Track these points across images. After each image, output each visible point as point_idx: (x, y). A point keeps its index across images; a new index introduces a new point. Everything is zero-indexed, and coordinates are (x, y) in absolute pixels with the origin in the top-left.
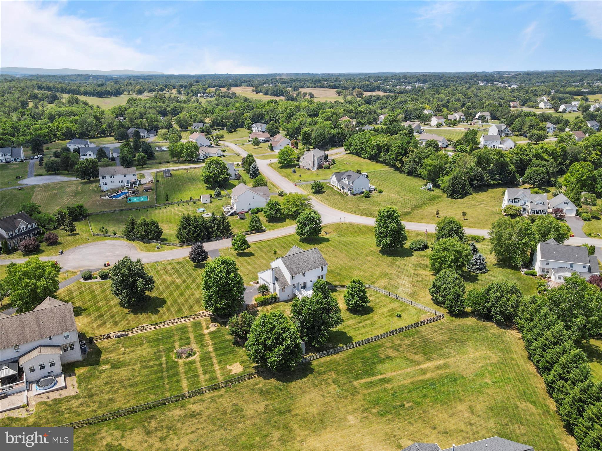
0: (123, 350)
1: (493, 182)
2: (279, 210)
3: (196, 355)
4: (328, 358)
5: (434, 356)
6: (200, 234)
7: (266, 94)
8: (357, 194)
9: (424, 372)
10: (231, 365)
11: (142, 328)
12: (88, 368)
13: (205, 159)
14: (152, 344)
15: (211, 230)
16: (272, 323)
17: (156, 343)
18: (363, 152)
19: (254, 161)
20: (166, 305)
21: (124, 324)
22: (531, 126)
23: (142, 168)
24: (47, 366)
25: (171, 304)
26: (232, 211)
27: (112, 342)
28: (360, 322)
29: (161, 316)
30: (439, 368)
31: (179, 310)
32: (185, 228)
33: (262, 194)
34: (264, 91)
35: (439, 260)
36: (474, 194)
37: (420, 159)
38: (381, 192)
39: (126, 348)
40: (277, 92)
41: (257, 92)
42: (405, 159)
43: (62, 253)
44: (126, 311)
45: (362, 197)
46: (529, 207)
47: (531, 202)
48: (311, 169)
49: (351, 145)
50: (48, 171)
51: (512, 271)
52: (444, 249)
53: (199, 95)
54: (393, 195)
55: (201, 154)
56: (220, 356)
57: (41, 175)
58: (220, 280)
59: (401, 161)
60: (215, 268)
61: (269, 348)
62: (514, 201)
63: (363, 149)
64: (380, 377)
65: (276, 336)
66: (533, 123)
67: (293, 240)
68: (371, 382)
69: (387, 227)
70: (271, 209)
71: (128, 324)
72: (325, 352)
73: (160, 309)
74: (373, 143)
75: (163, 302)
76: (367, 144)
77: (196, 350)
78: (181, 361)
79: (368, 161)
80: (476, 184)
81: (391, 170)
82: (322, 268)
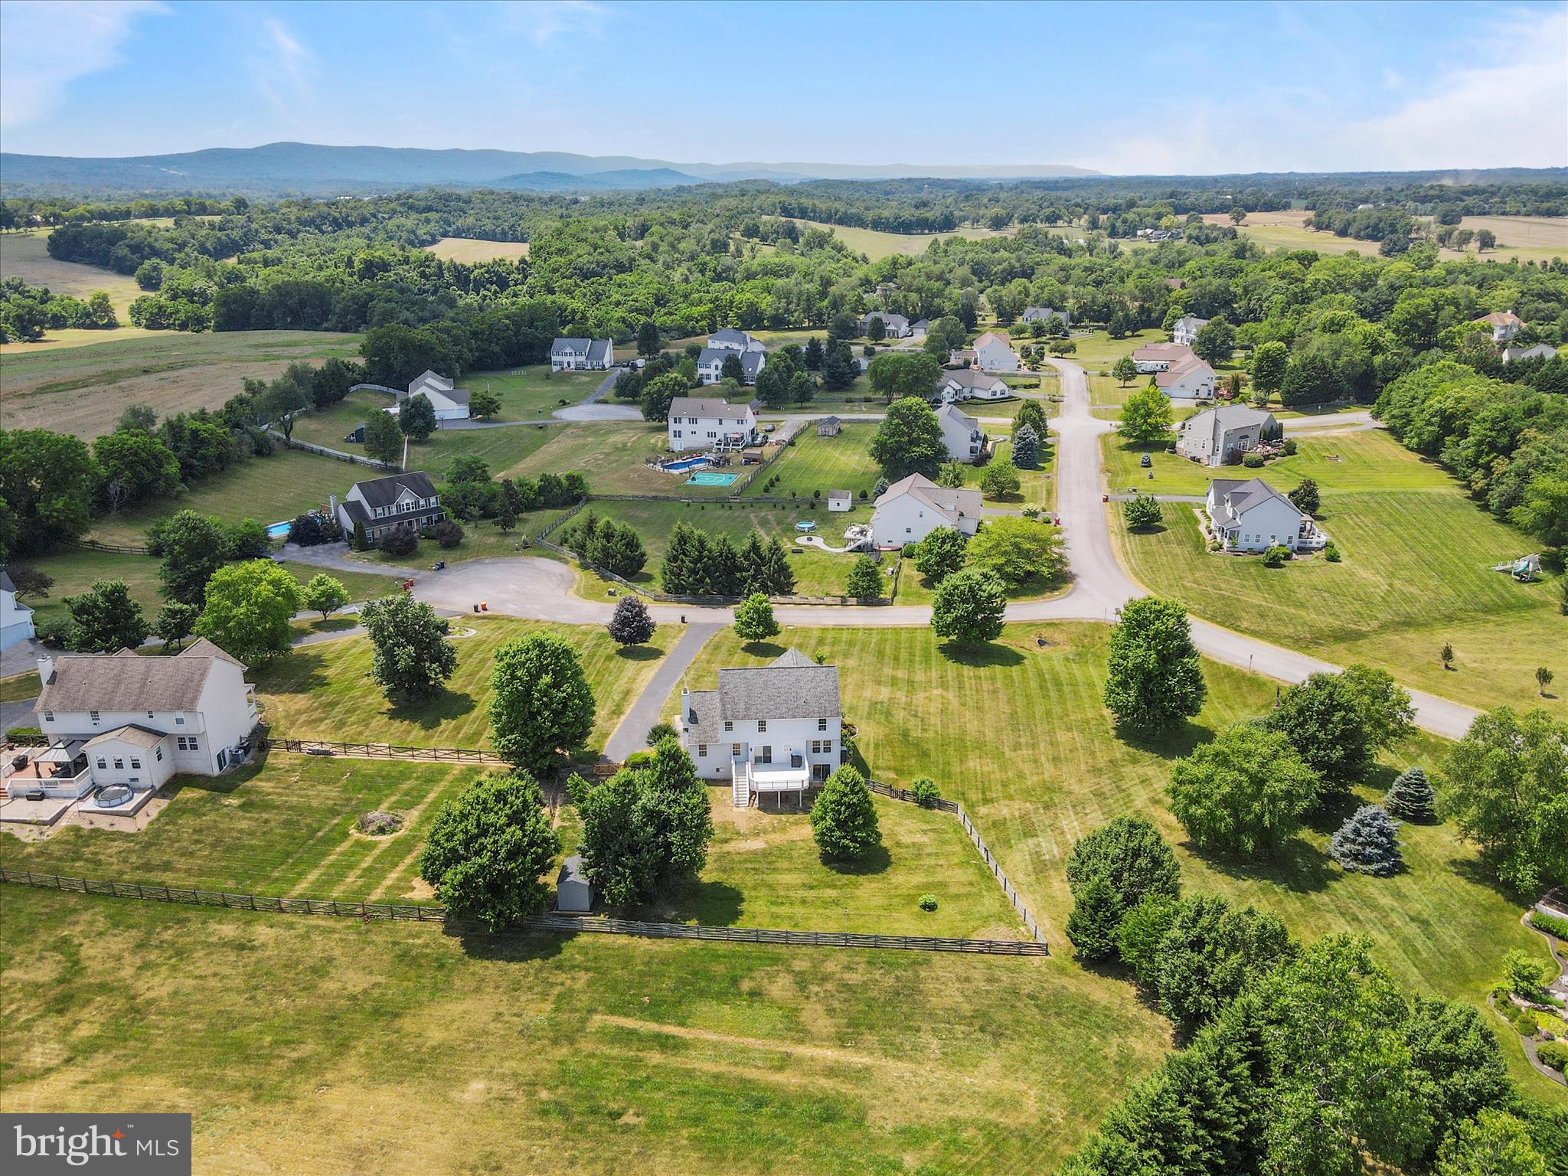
0: (294, 780)
3: (393, 835)
4: (623, 940)
5: (870, 1038)
7: (1342, 233)
8: (1249, 552)
9: (784, 1064)
11: (366, 749)
12: (204, 792)
13: (957, 401)
14: (351, 786)
17: (359, 786)
23: (801, 408)
24: (127, 763)
26: (862, 540)
27: (296, 758)
28: (811, 888)
29: (429, 737)
30: (831, 1072)
34: (1337, 225)
38: (1333, 558)
39: (302, 778)
40: (1376, 227)
41: (1319, 227)
42: (1500, 465)
43: (442, 566)
44: (387, 707)
45: (1257, 563)
48: (1205, 461)
49: (1388, 403)
50: (618, 395)
53: (1139, 233)
54: (1366, 574)
57: (605, 402)
59: (1488, 470)
63: (1410, 419)
64: (670, 1030)
67: (926, 642)
68: (632, 1032)
72: (630, 923)
73: (444, 722)
76: (1424, 405)
77: (407, 824)
78: (354, 837)
79: (1416, 457)
81: (1461, 495)
82: (822, 721)
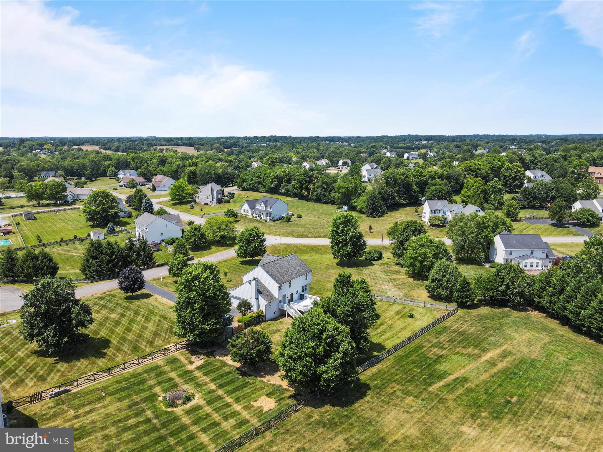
0: (71, 412)
1: (402, 202)
2: (203, 235)
3: (196, 398)
4: (374, 370)
5: (486, 346)
6: (117, 264)
8: (275, 220)
9: (492, 363)
10: (256, 401)
11: (92, 378)
13: (74, 201)
14: (118, 396)
15: (128, 259)
16: (318, 324)
17: (124, 394)
18: (260, 186)
19: (146, 196)
20: (112, 345)
21: (56, 377)
22: (397, 164)
25: (119, 342)
27: (47, 404)
29: (111, 359)
30: (503, 356)
31: (135, 348)
32: (94, 258)
33: (175, 222)
35: (419, 258)
36: (389, 213)
37: (327, 184)
38: (300, 217)
39: (75, 408)
42: (311, 186)
44: (51, 360)
45: (283, 222)
46: (450, 216)
47: (451, 212)
48: (210, 204)
49: (244, 181)
51: (477, 267)
52: (422, 246)
53: (34, 152)
54: (314, 219)
55: (70, 196)
56: (232, 393)
58: (208, 290)
59: (307, 189)
60: (199, 274)
61: (320, 360)
62: (435, 212)
63: (260, 183)
64: (452, 377)
65: (329, 340)
66: (398, 162)
67: (232, 264)
68: (448, 385)
69: (346, 235)
70: (195, 235)
71: (61, 376)
72: (368, 363)
73: (105, 351)
74: (272, 174)
75: (106, 343)
76: (265, 177)
77: (192, 391)
78: (178, 411)
80: (389, 203)
81: (296, 200)
82: (306, 276)
